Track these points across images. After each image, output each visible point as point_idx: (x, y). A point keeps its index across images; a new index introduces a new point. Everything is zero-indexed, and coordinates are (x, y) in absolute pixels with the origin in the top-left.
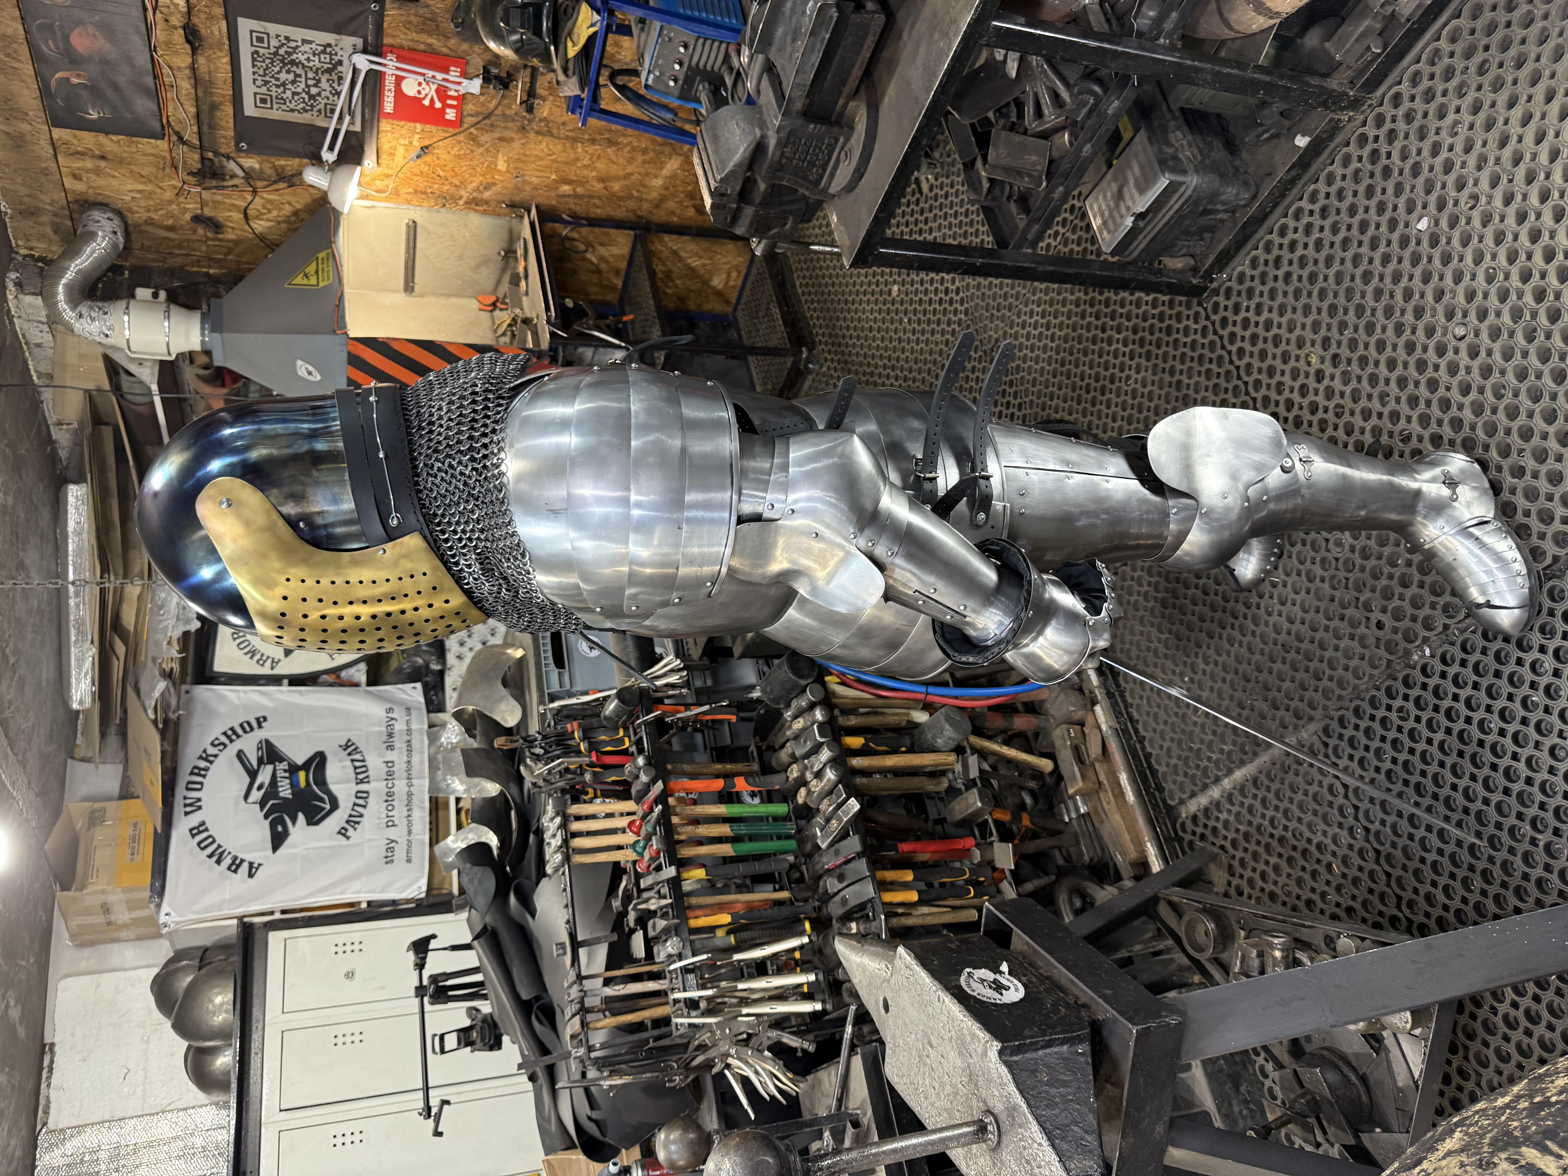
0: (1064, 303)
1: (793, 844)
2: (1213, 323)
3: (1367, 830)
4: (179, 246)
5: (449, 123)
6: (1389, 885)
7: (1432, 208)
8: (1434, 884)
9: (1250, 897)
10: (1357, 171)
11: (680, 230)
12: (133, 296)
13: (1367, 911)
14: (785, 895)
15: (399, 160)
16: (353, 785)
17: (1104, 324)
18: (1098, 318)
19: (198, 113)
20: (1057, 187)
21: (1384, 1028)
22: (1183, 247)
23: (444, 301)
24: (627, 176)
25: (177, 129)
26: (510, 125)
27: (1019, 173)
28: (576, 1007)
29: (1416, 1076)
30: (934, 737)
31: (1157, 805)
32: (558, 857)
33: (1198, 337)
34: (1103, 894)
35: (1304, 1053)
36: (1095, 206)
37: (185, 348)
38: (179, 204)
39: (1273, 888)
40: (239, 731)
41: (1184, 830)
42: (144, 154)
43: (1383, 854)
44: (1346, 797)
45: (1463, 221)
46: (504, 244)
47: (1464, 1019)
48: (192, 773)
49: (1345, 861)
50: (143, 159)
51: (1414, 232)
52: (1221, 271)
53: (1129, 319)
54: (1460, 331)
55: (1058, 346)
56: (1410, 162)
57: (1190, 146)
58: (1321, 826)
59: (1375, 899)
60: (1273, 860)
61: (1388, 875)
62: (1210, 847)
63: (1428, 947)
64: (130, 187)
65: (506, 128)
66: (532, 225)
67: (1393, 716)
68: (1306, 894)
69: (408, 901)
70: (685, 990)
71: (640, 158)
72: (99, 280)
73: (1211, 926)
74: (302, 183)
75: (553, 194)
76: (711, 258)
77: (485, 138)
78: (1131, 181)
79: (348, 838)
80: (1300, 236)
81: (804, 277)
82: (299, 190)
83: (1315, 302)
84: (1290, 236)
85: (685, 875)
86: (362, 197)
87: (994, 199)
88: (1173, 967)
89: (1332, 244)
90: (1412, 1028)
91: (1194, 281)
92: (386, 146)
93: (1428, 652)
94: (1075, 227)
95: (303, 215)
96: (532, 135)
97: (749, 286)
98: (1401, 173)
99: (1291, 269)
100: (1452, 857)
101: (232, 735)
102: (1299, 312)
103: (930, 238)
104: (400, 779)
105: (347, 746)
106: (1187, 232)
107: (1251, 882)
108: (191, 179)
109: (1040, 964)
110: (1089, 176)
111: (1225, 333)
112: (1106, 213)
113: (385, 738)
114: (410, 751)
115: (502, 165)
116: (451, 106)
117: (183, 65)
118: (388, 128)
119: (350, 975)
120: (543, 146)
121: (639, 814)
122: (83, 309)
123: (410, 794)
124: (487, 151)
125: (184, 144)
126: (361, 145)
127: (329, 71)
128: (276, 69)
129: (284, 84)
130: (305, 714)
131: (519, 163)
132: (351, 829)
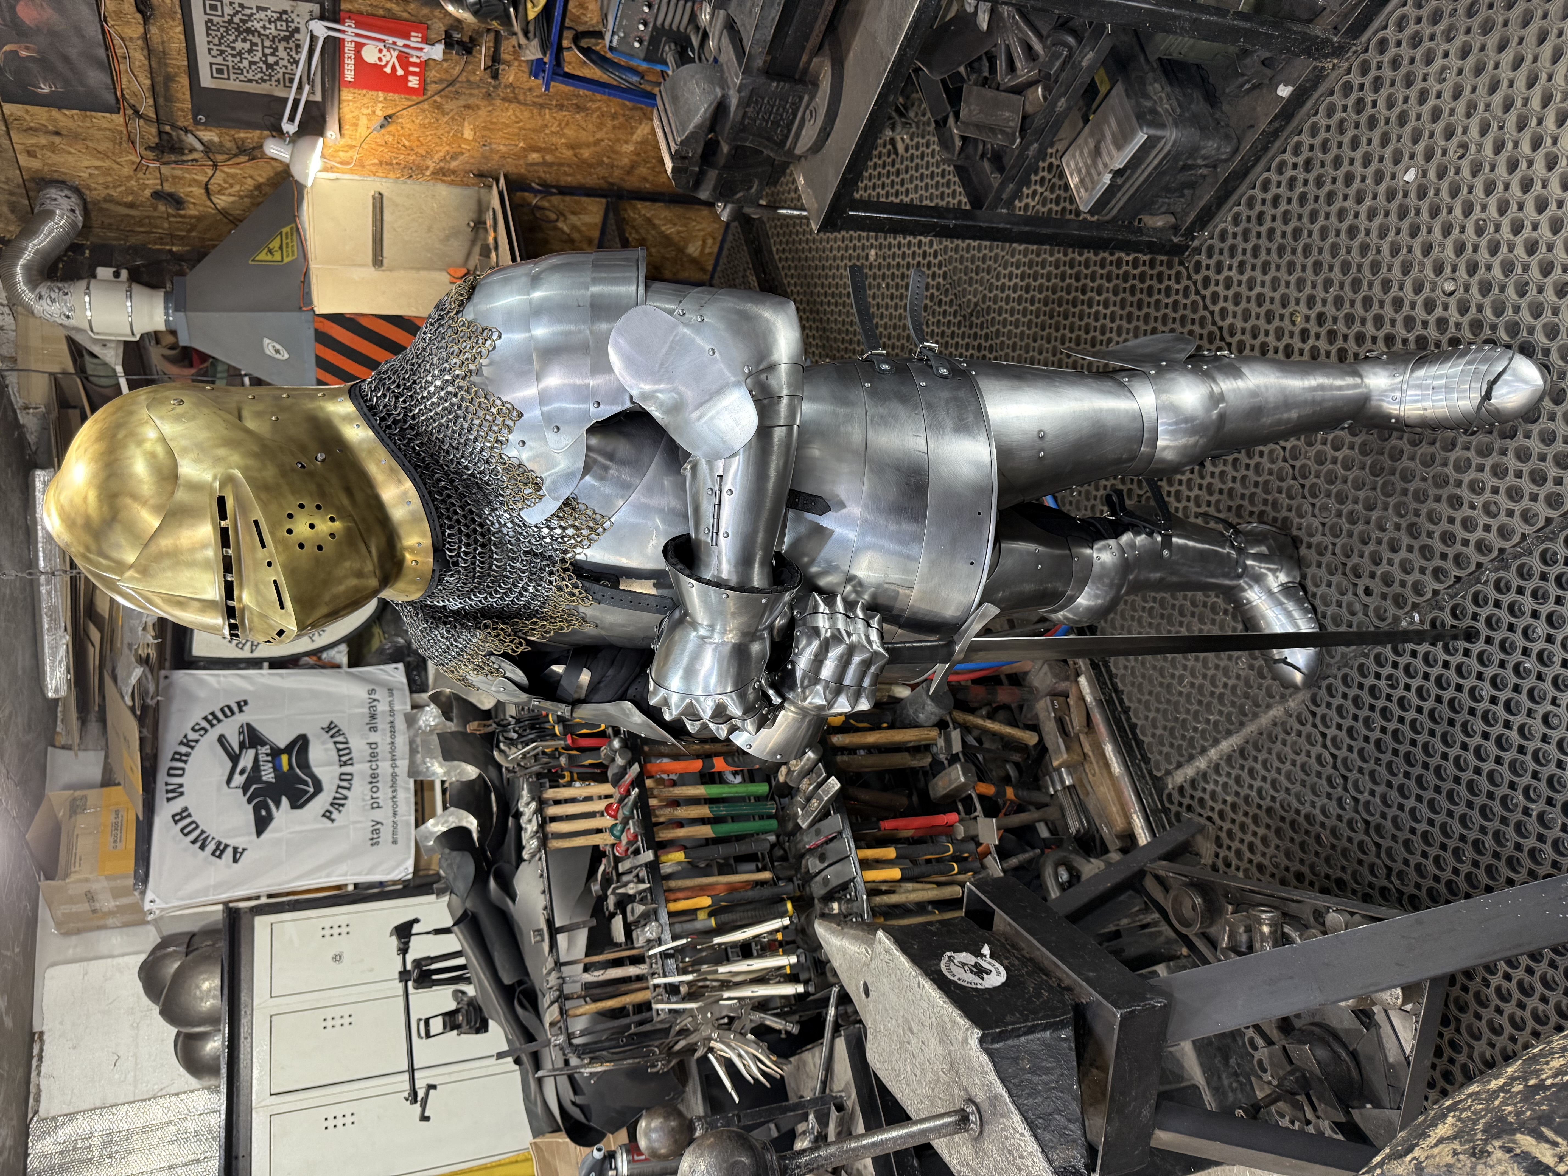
0: (1043, 265)
1: (774, 824)
2: (1195, 283)
3: (1356, 800)
4: (140, 224)
5: (412, 91)
6: (1378, 856)
7: (1420, 158)
8: (1425, 855)
9: (1238, 869)
10: (1342, 121)
11: (653, 197)
12: (94, 276)
13: (1357, 883)
14: (766, 875)
15: (362, 131)
16: (337, 767)
17: (1085, 285)
18: (1078, 279)
19: (153, 86)
20: (1031, 144)
21: (1374, 1004)
22: (1163, 204)
23: (414, 274)
24: (597, 142)
25: (132, 102)
26: (475, 91)
27: (992, 130)
28: (554, 994)
29: (1408, 1052)
30: (916, 712)
31: (1144, 777)
32: (534, 843)
33: (1180, 298)
34: (1091, 868)
35: (1293, 1029)
36: (1072, 164)
37: (149, 328)
38: (138, 180)
39: (1261, 859)
40: (220, 715)
41: (1171, 802)
42: (100, 129)
43: (1372, 825)
44: (1335, 767)
45: (1452, 171)
46: (474, 216)
47: (1456, 991)
48: (173, 759)
49: (1334, 832)
50: (98, 134)
51: (1401, 183)
52: (1202, 229)
53: (1109, 280)
54: (1449, 287)
55: (1038, 309)
56: (1397, 110)
57: (1169, 99)
58: (1310, 797)
59: (1365, 871)
60: (1261, 831)
61: (1378, 846)
62: (1197, 819)
63: (1419, 922)
64: (87, 163)
65: (472, 95)
66: (501, 194)
67: (1383, 683)
68: (1295, 866)
69: (395, 883)
70: (665, 976)
71: (609, 123)
72: (58, 259)
73: (1198, 901)
74: (263, 156)
75: (521, 162)
76: (685, 225)
77: (449, 106)
78: (1109, 137)
79: (333, 821)
80: (1283, 191)
81: (781, 243)
82: (261, 163)
83: (1299, 259)
84: (1274, 190)
85: (663, 858)
86: (325, 169)
87: (967, 157)
88: (1162, 939)
89: (1317, 198)
90: (1403, 1004)
91: (1175, 240)
92: (348, 116)
93: (1417, 618)
94: (1054, 185)
95: (266, 189)
96: (498, 102)
97: (725, 252)
98: (1387, 122)
99: (1274, 225)
100: (1443, 827)
101: (212, 719)
102: (1283, 269)
103: (907, 200)
104: (384, 760)
105: (329, 729)
106: (1168, 190)
107: (1239, 854)
108: (149, 154)
109: (1022, 945)
110: (1065, 132)
111: (1207, 293)
112: (1084, 171)
113: (367, 720)
114: (393, 732)
115: (468, 134)
116: (414, 74)
117: (135, 35)
118: (350, 97)
119: (338, 958)
120: (510, 113)
121: (616, 797)
122: (43, 290)
123: (394, 776)
124: (452, 119)
125: (141, 118)
126: (323, 115)
127: (286, 39)
128: (232, 38)
129: (240, 54)
130: (286, 697)
131: (486, 130)
132: (335, 812)
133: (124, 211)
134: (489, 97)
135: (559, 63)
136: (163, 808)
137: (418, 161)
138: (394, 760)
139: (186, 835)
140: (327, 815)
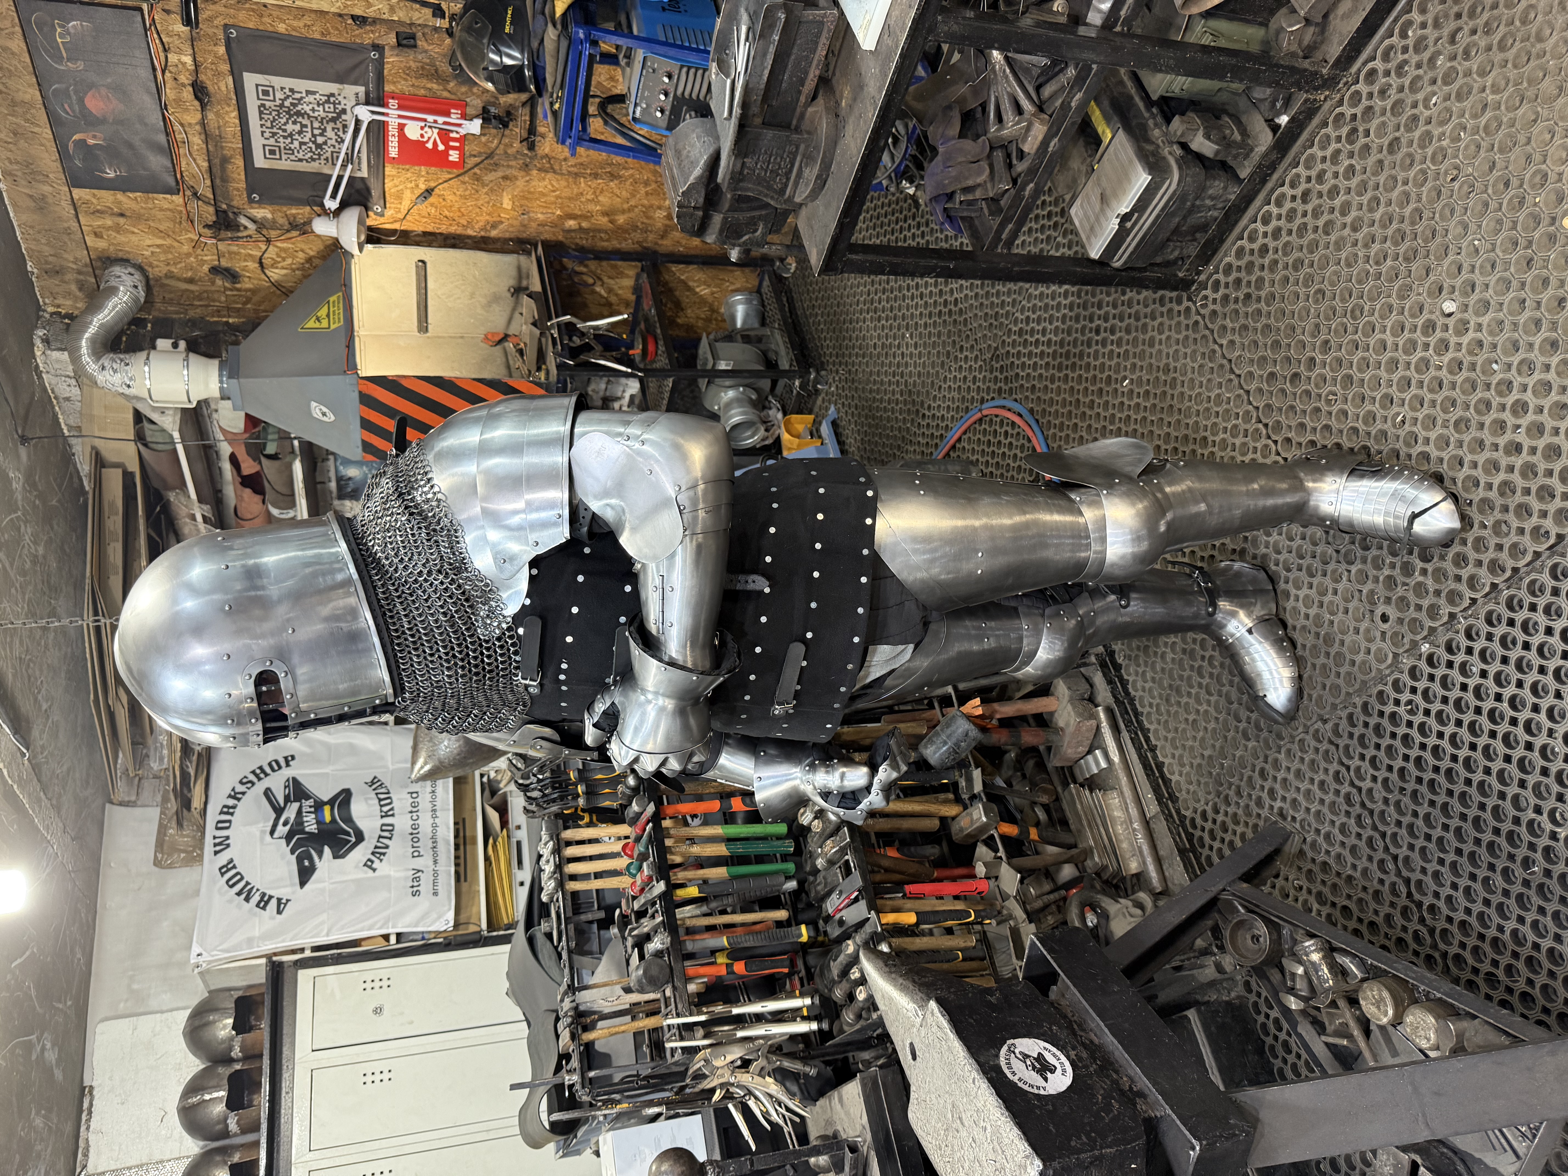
0: (1058, 308)
2: (1203, 317)
4: (199, 298)
5: (453, 165)
10: (1336, 152)
11: (686, 259)
12: (154, 347)
14: (782, 914)
15: (406, 204)
16: (378, 818)
19: (210, 168)
23: (457, 340)
24: (632, 209)
25: (191, 184)
26: (513, 163)
32: (552, 884)
33: (1190, 333)
37: (204, 395)
38: (196, 257)
40: (268, 769)
45: (1448, 194)
46: (514, 282)
48: (221, 812)
50: (160, 215)
52: (1207, 262)
53: (1122, 320)
54: (1451, 308)
56: (1388, 138)
64: (149, 242)
65: (509, 166)
66: (539, 261)
69: (436, 936)
70: (678, 1016)
72: (122, 332)
74: (312, 233)
75: (558, 229)
76: (718, 286)
77: (490, 177)
79: (374, 870)
80: (1283, 223)
82: (312, 237)
83: (1302, 288)
84: (1274, 223)
89: (1315, 229)
91: (1181, 275)
92: (391, 190)
95: (316, 262)
96: (535, 172)
99: (1276, 257)
100: (1471, 856)
101: (260, 773)
104: (425, 810)
105: (373, 782)
108: (207, 232)
111: (1216, 327)
112: (1092, 218)
115: (507, 204)
116: (454, 148)
117: (193, 121)
118: (394, 172)
119: (378, 1011)
120: (546, 182)
121: (633, 836)
122: (106, 361)
123: (435, 826)
124: (492, 190)
125: (199, 199)
126: (368, 190)
127: (334, 120)
128: (283, 121)
129: (291, 135)
130: (332, 753)
131: (524, 200)
132: (376, 861)
133: (184, 286)
134: (526, 167)
135: (584, 129)
136: (211, 862)
137: (460, 231)
138: (434, 811)
139: (232, 886)
140: (369, 865)
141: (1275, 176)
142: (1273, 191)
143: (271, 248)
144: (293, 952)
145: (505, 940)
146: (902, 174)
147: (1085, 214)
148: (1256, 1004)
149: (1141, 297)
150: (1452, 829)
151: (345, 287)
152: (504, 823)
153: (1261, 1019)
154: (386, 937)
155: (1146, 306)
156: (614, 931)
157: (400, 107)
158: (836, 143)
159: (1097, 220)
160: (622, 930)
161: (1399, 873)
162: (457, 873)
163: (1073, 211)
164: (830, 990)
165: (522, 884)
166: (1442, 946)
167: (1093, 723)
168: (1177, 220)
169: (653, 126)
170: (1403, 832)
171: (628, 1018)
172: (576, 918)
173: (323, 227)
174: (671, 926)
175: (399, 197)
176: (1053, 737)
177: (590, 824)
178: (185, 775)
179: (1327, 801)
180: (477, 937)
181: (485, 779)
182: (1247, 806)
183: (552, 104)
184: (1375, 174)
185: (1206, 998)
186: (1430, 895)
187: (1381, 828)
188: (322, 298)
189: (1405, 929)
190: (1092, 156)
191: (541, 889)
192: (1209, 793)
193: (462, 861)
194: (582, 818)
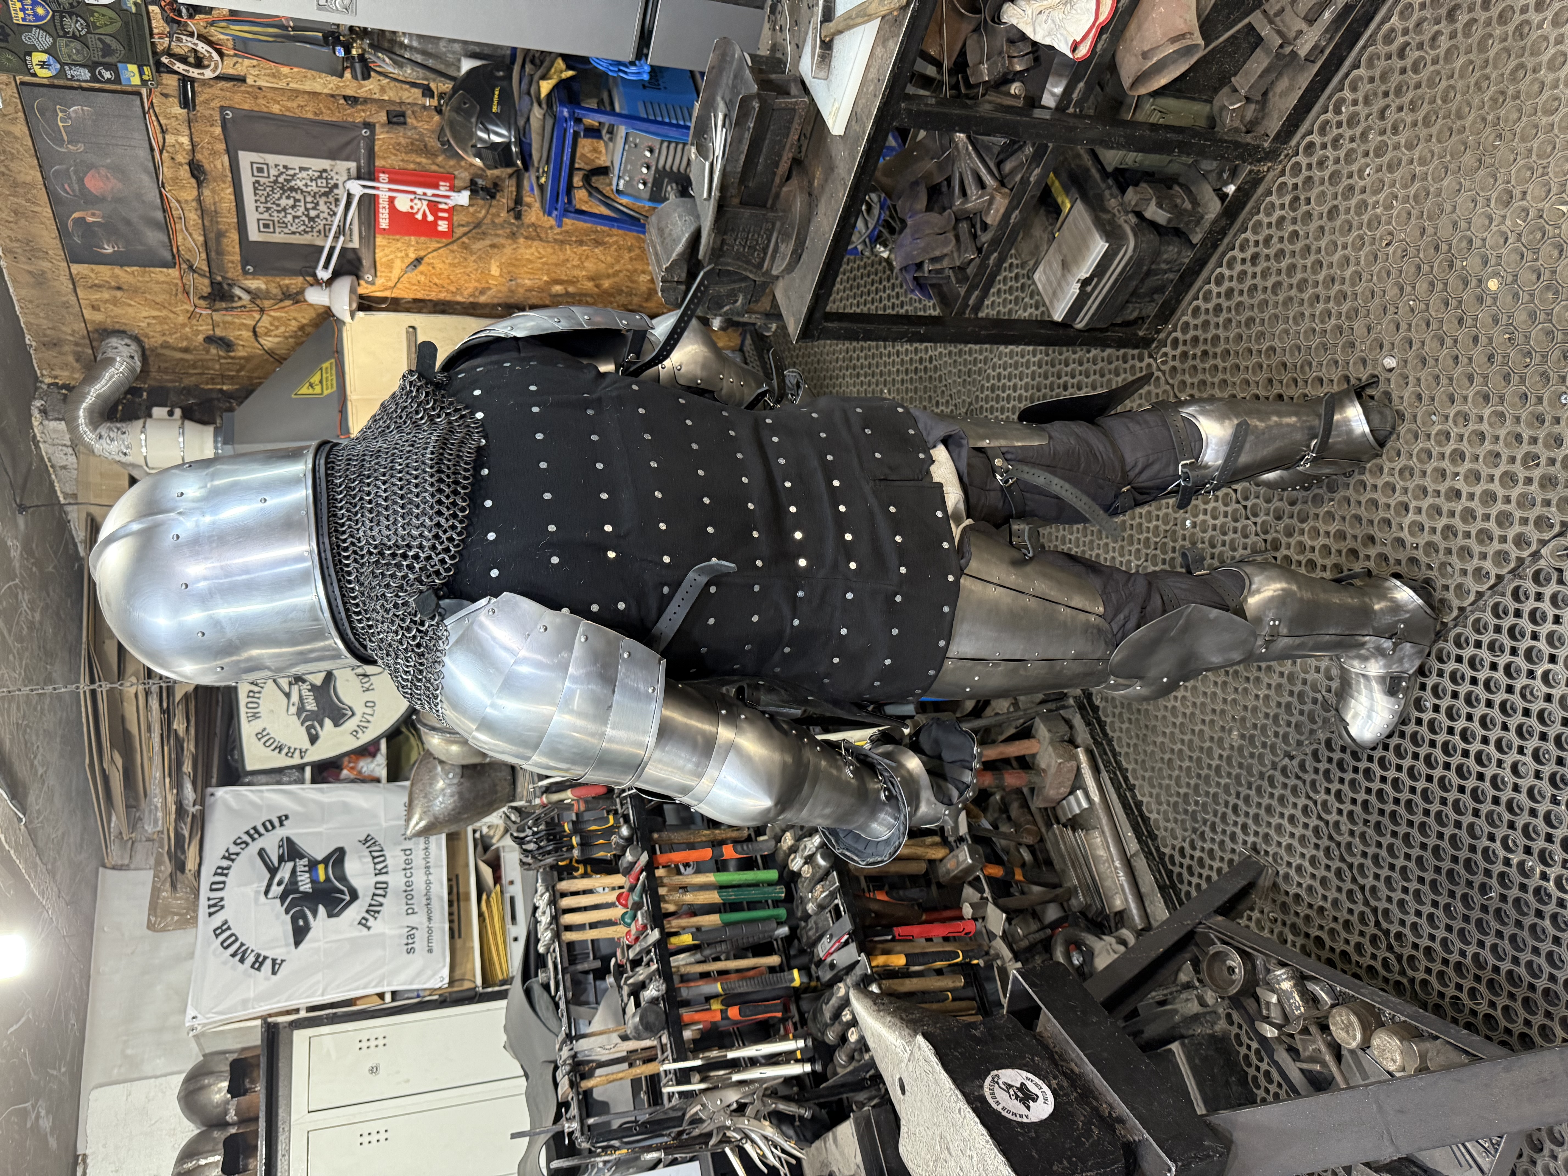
0: (1028, 365)
4: (194, 366)
5: (442, 234)
10: (1281, 218)
12: (150, 416)
15: (397, 272)
16: (372, 876)
17: (1066, 382)
18: (1059, 377)
19: (206, 242)
24: (616, 273)
25: (187, 257)
26: (500, 232)
32: (548, 935)
38: (191, 327)
40: (261, 829)
48: (215, 873)
50: (156, 288)
52: (1166, 322)
56: (1328, 206)
64: (146, 314)
65: (497, 235)
69: (431, 993)
70: (675, 1061)
71: (627, 256)
72: (118, 402)
74: (304, 302)
77: (477, 246)
79: (369, 928)
80: (1235, 284)
82: (304, 306)
83: (1254, 345)
84: (1227, 284)
89: (1265, 289)
92: (383, 260)
95: (309, 329)
96: (522, 240)
98: (1320, 217)
99: (1230, 315)
101: (254, 833)
102: (1242, 355)
104: (418, 867)
105: (366, 840)
108: (202, 303)
111: (1175, 382)
115: (495, 271)
116: (443, 219)
117: (190, 198)
118: (385, 242)
119: (374, 1070)
120: (533, 250)
121: (627, 886)
122: (103, 430)
123: (428, 883)
124: (480, 258)
125: (194, 271)
126: (359, 260)
127: (326, 194)
128: (277, 196)
129: (284, 209)
130: (325, 811)
131: (511, 267)
132: (371, 919)
133: (179, 355)
134: (513, 236)
135: (570, 201)
136: (205, 923)
137: (449, 297)
138: (427, 868)
139: (226, 948)
140: (363, 923)
141: (1226, 241)
142: (1224, 254)
143: (265, 317)
144: (288, 1013)
145: (502, 995)
146: (876, 239)
147: (1048, 279)
148: (1237, 1036)
149: (1105, 354)
150: (1414, 858)
151: (338, 354)
152: (497, 879)
153: (1243, 1050)
154: (381, 996)
155: (1110, 363)
156: (610, 980)
157: (391, 181)
158: (809, 221)
159: (1059, 284)
160: (618, 979)
161: (1366, 903)
162: (451, 930)
163: (1036, 276)
164: (823, 1033)
165: (516, 939)
166: (1410, 972)
167: (1074, 763)
168: (1135, 283)
169: (637, 198)
170: (1369, 862)
171: (625, 1065)
172: (572, 968)
173: (316, 297)
174: (666, 973)
175: (390, 265)
176: (1035, 779)
177: (585, 875)
178: (179, 837)
179: (1297, 835)
180: (472, 993)
181: (478, 835)
182: (1222, 842)
183: (538, 178)
184: (1317, 239)
185: (1191, 1032)
186: (1396, 922)
187: (1349, 859)
188: (314, 365)
189: (1374, 957)
190: (1053, 224)
191: (538, 941)
192: (1186, 830)
193: (456, 917)
194: (577, 870)
